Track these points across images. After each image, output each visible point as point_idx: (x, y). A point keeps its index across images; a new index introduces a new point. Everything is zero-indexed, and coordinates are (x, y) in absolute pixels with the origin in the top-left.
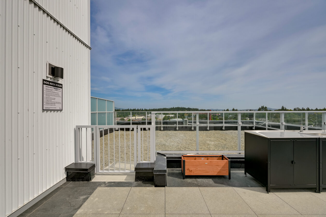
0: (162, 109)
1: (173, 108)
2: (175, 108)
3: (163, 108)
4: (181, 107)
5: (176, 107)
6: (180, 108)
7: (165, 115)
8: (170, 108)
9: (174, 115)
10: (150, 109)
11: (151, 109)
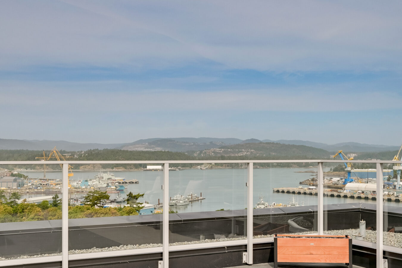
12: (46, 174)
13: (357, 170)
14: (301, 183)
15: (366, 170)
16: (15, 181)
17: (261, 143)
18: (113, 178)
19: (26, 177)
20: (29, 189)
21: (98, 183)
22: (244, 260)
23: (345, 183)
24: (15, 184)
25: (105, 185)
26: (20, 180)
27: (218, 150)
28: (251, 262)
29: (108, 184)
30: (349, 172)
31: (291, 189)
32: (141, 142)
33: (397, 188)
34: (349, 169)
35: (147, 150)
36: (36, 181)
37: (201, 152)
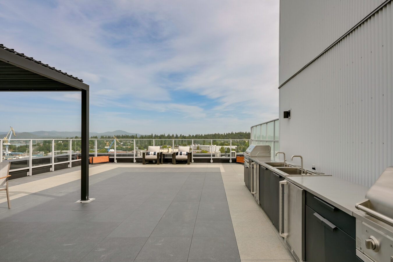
0: (212, 135)
1: (232, 133)
2: (234, 133)
3: (214, 133)
4: (246, 133)
5: (237, 132)
6: (243, 133)
7: (221, 146)
8: (226, 134)
9: (236, 146)
10: (190, 136)
11: (192, 135)
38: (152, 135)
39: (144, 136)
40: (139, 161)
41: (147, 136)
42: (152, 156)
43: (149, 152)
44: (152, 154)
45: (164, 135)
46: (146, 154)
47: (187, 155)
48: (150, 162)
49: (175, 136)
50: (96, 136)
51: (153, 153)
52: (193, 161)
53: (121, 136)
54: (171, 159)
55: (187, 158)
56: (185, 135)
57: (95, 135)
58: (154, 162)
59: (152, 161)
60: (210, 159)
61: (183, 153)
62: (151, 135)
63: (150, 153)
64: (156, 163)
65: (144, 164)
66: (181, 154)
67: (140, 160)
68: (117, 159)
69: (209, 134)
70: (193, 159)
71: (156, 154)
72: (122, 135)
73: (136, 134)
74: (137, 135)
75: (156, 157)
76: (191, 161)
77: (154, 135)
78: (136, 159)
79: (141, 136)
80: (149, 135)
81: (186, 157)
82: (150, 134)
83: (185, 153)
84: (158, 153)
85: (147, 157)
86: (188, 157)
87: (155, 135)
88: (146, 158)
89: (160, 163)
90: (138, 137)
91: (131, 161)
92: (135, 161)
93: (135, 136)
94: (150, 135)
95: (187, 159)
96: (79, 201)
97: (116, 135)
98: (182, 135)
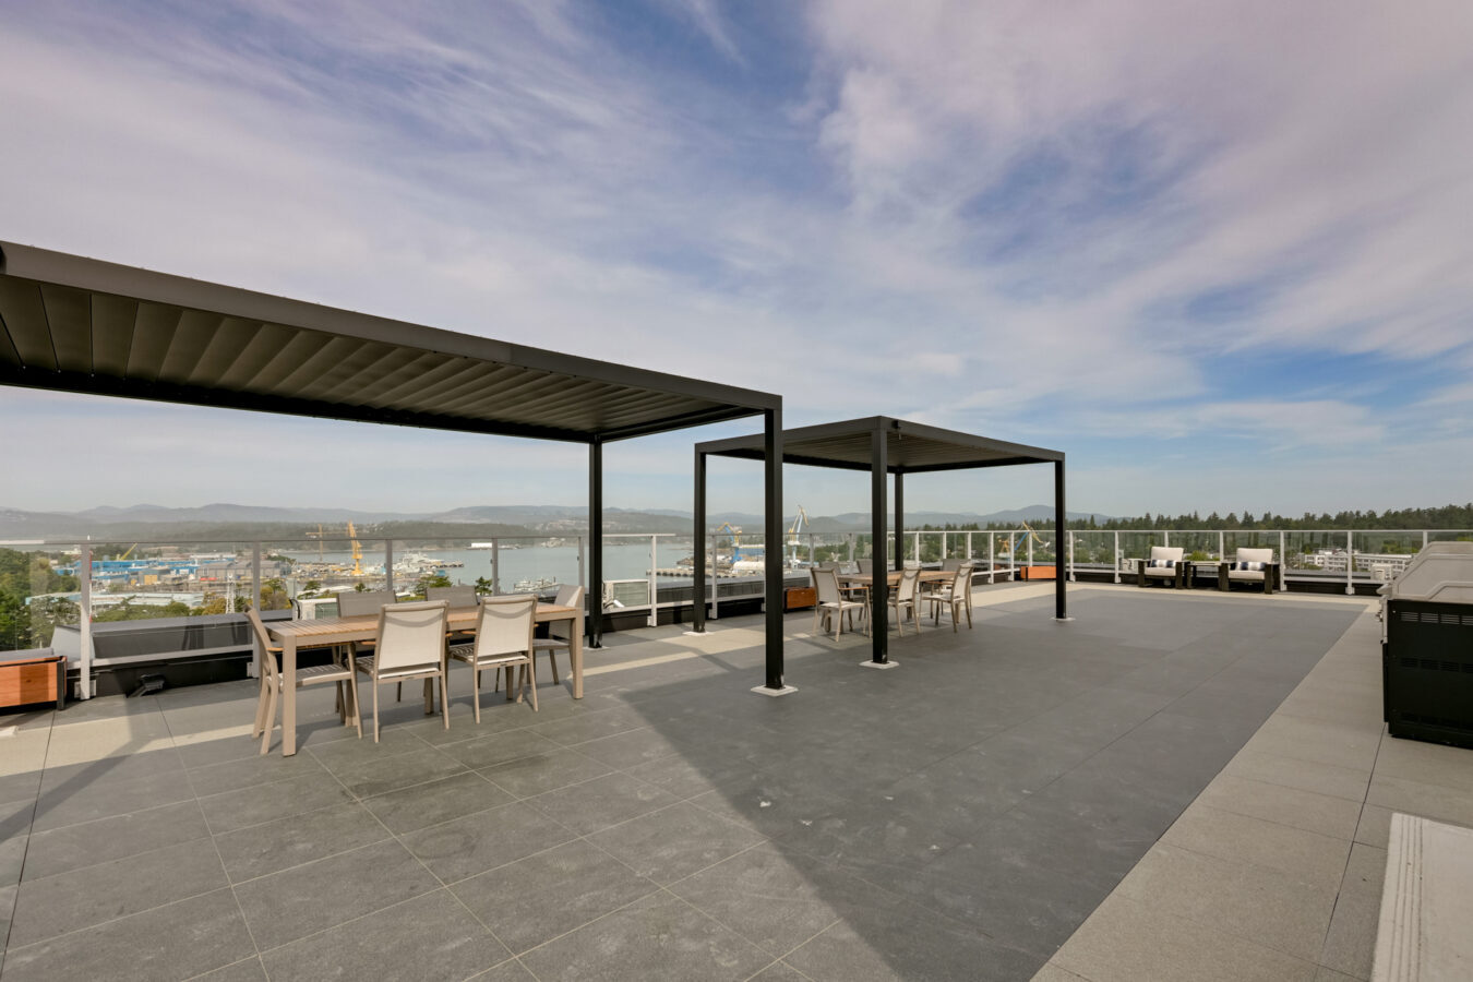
12: (323, 556)
13: (745, 546)
14: (679, 563)
15: (756, 546)
16: (277, 566)
17: (623, 513)
18: (427, 560)
19: (291, 561)
20: (301, 577)
21: (406, 566)
22: (649, 623)
23: (732, 563)
24: (278, 571)
25: (418, 570)
26: (285, 565)
27: (567, 522)
28: (655, 624)
29: (421, 569)
30: (737, 549)
31: (669, 571)
32: (460, 511)
33: (793, 566)
34: (737, 544)
35: (469, 522)
36: (308, 566)
37: (545, 525)
38: (1148, 516)
39: (1119, 522)
40: (1127, 579)
41: (1130, 521)
42: (1159, 569)
43: (1154, 561)
44: (1161, 566)
45: (1192, 516)
46: (1146, 565)
47: (1262, 570)
48: (1157, 582)
49: (1240, 519)
50: (975, 525)
51: (1165, 562)
52: (1283, 587)
53: (1045, 522)
54: (1216, 579)
55: (1263, 578)
56: (1284, 517)
57: (972, 522)
58: (1167, 583)
59: (1162, 581)
60: (1346, 585)
61: (1250, 564)
62: (1144, 517)
63: (1158, 563)
64: (1172, 586)
65: (1141, 586)
66: (1244, 567)
67: (1132, 579)
68: (1074, 573)
69: (1415, 509)
70: (1286, 582)
71: (1174, 564)
72: (1048, 520)
73: (1092, 517)
74: (1096, 519)
75: (1172, 572)
76: (1276, 587)
77: (1154, 518)
78: (1120, 575)
79: (1109, 520)
80: (1137, 517)
81: (1261, 575)
82: (1139, 514)
83: (1258, 565)
84: (1179, 564)
85: (1149, 571)
86: (1266, 575)
87: (1159, 518)
88: (1146, 573)
89: (1184, 586)
90: (1097, 523)
91: (1109, 579)
92: (1118, 579)
93: (1089, 521)
94: (1141, 519)
95: (1264, 581)
96: (1054, 618)
97: (1029, 521)
98: (1273, 516)
